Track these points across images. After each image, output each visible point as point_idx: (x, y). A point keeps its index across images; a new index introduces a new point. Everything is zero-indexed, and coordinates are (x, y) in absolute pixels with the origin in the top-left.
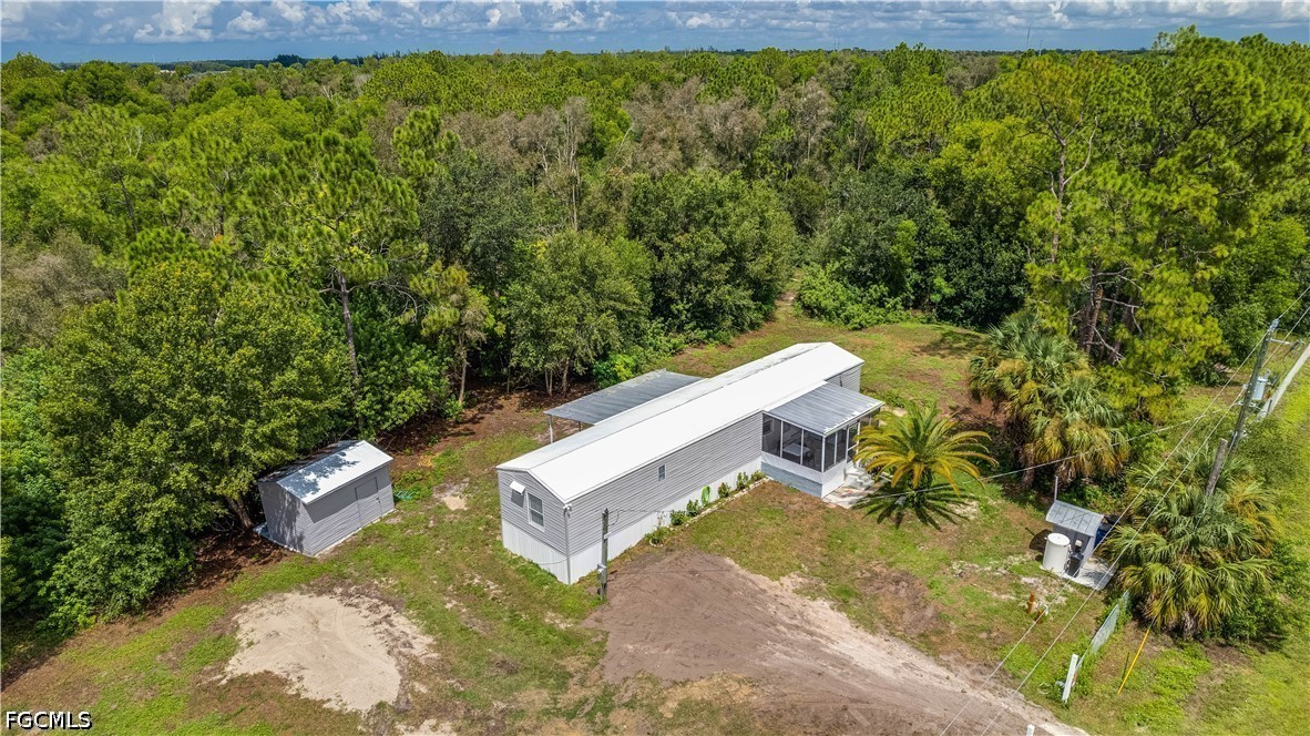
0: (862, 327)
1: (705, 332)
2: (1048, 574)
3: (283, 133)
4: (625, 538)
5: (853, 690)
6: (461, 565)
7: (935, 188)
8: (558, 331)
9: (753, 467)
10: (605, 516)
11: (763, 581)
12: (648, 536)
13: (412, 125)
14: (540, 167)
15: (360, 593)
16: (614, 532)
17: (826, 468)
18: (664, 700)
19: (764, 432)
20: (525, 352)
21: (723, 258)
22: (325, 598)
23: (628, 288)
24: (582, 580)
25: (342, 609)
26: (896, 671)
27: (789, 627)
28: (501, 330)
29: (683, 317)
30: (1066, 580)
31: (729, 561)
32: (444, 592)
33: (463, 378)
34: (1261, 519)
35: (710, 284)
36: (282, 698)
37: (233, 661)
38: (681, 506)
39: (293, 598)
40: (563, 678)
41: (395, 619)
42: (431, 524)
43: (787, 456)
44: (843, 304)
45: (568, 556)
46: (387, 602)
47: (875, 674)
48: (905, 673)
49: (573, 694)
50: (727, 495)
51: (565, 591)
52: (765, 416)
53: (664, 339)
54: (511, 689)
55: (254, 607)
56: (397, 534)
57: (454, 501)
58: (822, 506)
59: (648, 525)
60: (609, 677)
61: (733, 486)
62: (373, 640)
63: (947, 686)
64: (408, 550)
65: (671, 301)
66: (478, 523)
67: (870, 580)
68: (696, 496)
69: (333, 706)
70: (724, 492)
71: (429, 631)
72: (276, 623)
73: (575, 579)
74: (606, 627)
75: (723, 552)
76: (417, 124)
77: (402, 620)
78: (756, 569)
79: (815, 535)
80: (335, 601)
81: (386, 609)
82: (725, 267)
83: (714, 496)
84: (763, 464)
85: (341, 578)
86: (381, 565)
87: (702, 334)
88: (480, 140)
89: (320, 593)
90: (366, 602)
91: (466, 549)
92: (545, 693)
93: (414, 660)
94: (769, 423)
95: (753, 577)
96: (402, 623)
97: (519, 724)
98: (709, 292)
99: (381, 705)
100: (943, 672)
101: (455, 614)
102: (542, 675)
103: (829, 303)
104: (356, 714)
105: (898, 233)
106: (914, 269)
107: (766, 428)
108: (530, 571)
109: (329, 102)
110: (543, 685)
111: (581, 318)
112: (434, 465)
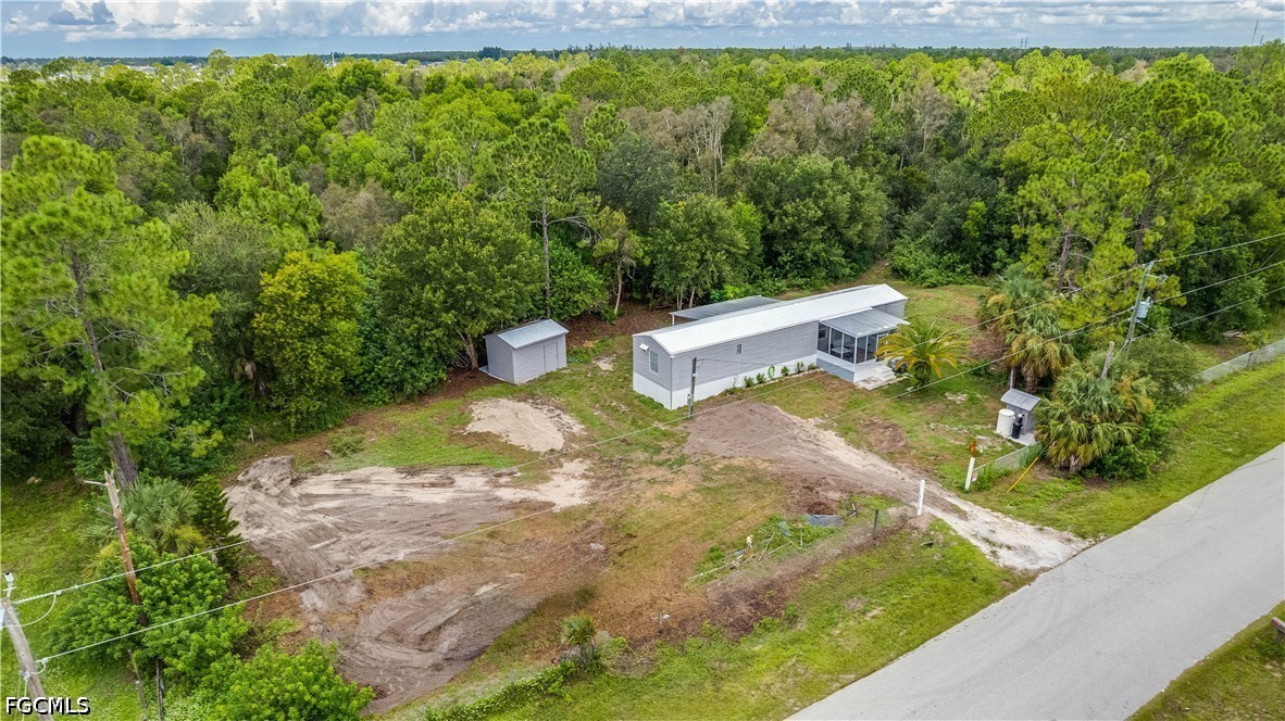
0: (935, 286)
1: (804, 279)
2: (999, 436)
3: (501, 118)
4: (707, 389)
5: (833, 470)
6: (606, 396)
7: (1006, 177)
8: (686, 263)
9: (809, 360)
10: (695, 360)
11: (796, 419)
12: (727, 391)
13: (597, 116)
14: (693, 151)
15: (542, 404)
16: (699, 384)
17: (857, 362)
18: (715, 464)
19: (820, 337)
20: (662, 278)
21: (819, 223)
22: (522, 404)
23: (740, 236)
24: (679, 408)
25: (531, 409)
26: (864, 466)
27: (804, 441)
28: (647, 262)
29: (788, 268)
30: (1010, 441)
31: (776, 407)
32: (594, 407)
33: (619, 295)
34: (1135, 398)
35: (808, 241)
36: (497, 443)
37: (470, 425)
38: (753, 375)
39: (503, 401)
40: (659, 450)
41: (562, 416)
42: (589, 375)
43: (833, 353)
44: (922, 267)
45: (671, 391)
46: (557, 408)
47: (850, 466)
48: (871, 468)
49: (663, 456)
50: (787, 375)
51: (667, 412)
52: (821, 326)
53: (770, 282)
54: (627, 451)
55: (480, 403)
56: (567, 377)
57: (605, 365)
58: (852, 386)
59: (725, 383)
60: (685, 452)
61: (792, 370)
62: (550, 424)
63: (894, 476)
64: (572, 385)
65: (778, 254)
66: (619, 377)
67: (868, 425)
68: (764, 371)
69: (525, 448)
70: (785, 371)
71: (583, 423)
72: (493, 411)
73: (675, 407)
74: (690, 431)
75: (774, 403)
76: (600, 115)
77: (567, 417)
78: (794, 413)
79: (841, 401)
80: (528, 406)
81: (558, 412)
82: (821, 230)
83: (778, 374)
84: (818, 360)
85: (532, 395)
86: (557, 391)
87: (801, 281)
88: (644, 126)
89: (519, 401)
90: (546, 408)
91: (610, 389)
92: (647, 455)
93: (574, 435)
94: (823, 330)
95: (790, 416)
96: (566, 418)
97: (629, 465)
98: (807, 248)
99: (552, 451)
100: (895, 470)
101: (598, 418)
102: (646, 448)
103: (912, 266)
104: (538, 453)
105: (970, 212)
106: (984, 243)
107: (821, 335)
108: (649, 402)
109: (533, 95)
110: (647, 451)
111: (703, 254)
112: (593, 346)
